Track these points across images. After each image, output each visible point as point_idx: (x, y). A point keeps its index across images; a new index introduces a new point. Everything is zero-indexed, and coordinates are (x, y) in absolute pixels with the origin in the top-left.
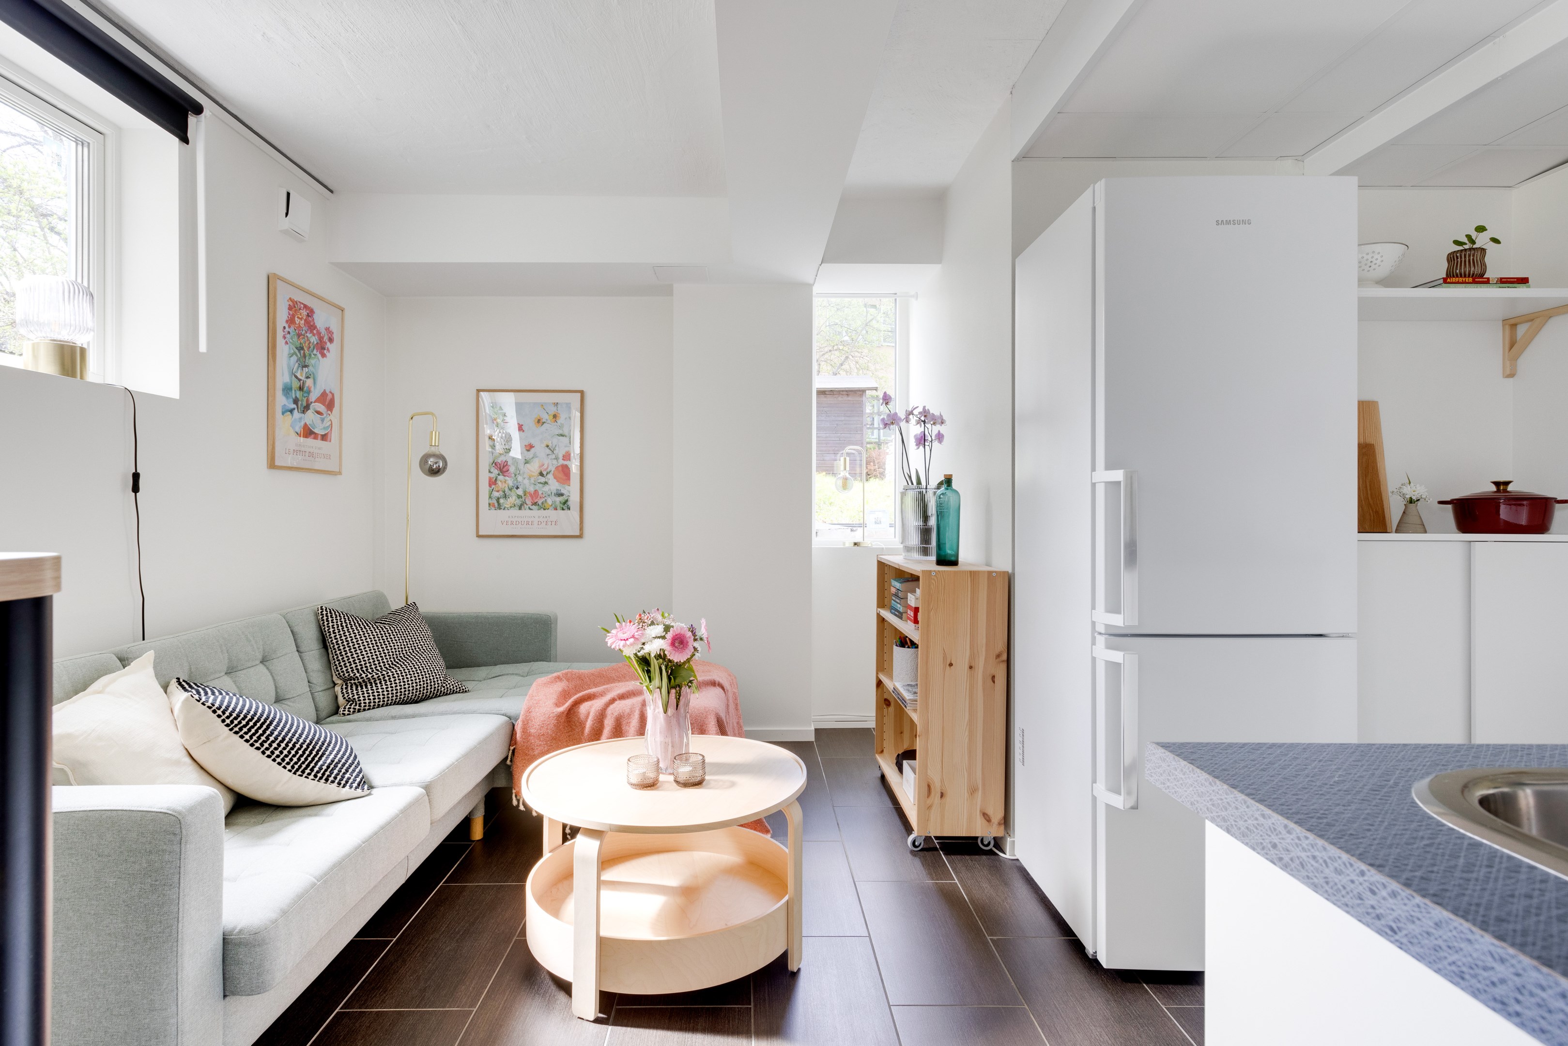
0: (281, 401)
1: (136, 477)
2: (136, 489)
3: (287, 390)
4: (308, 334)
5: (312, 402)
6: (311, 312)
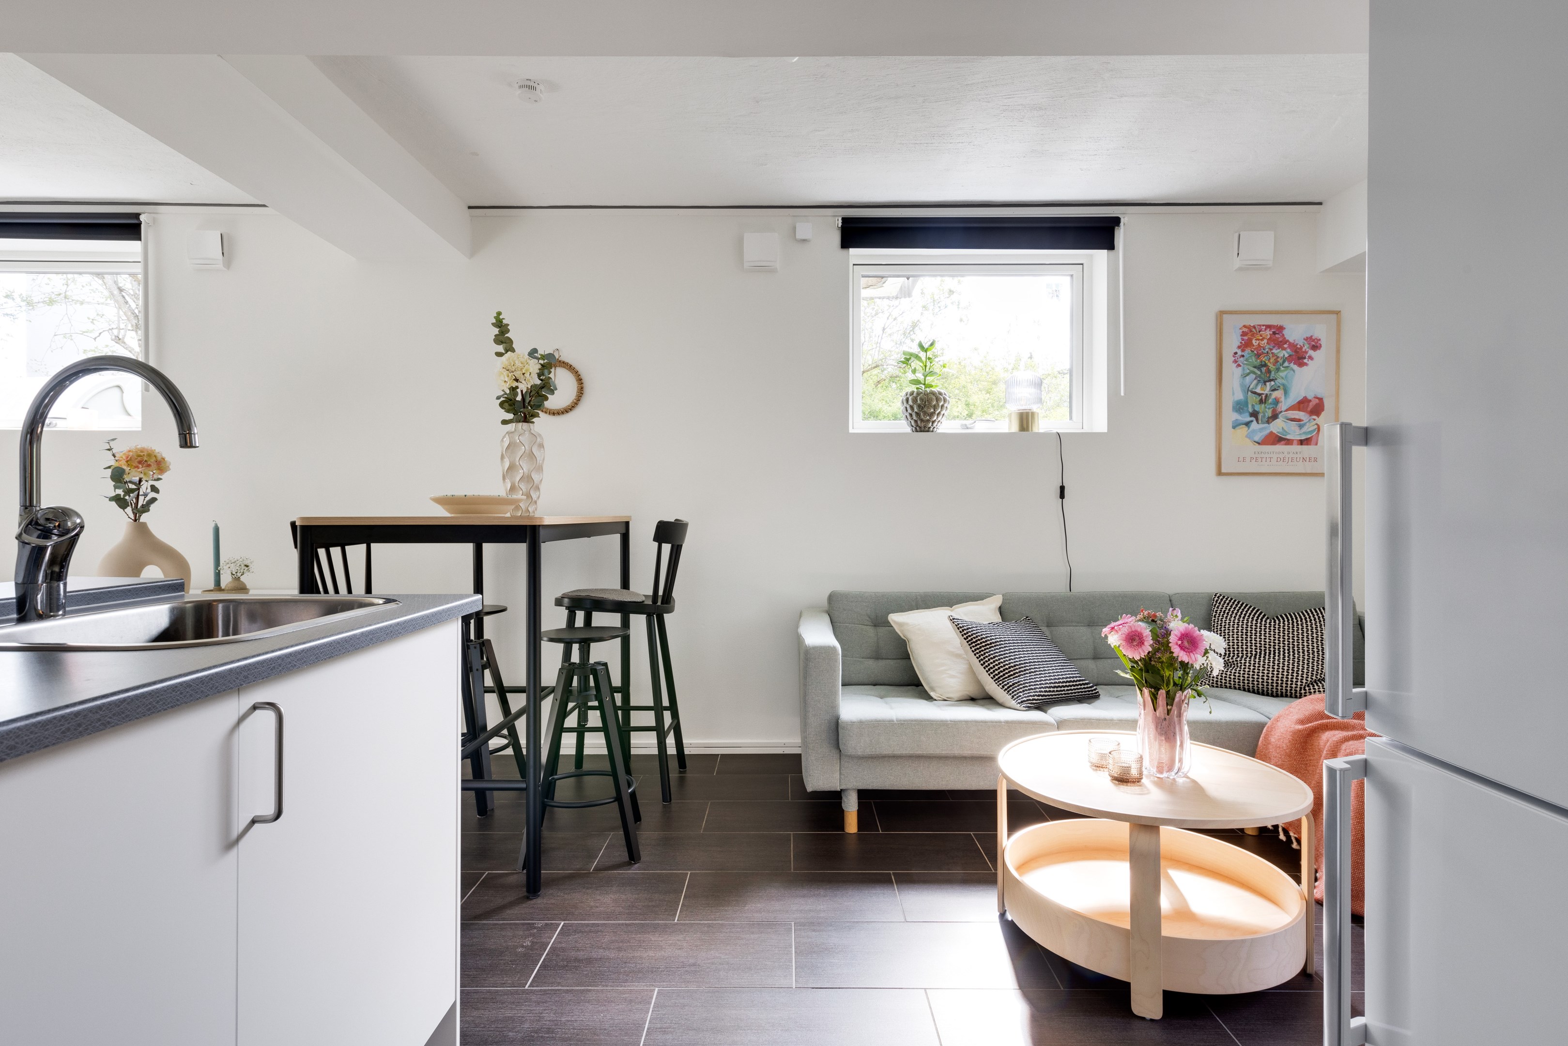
0: (1230, 416)
1: (1062, 489)
2: (1062, 496)
3: (1239, 407)
4: (1274, 351)
5: (1281, 412)
6: (1278, 330)
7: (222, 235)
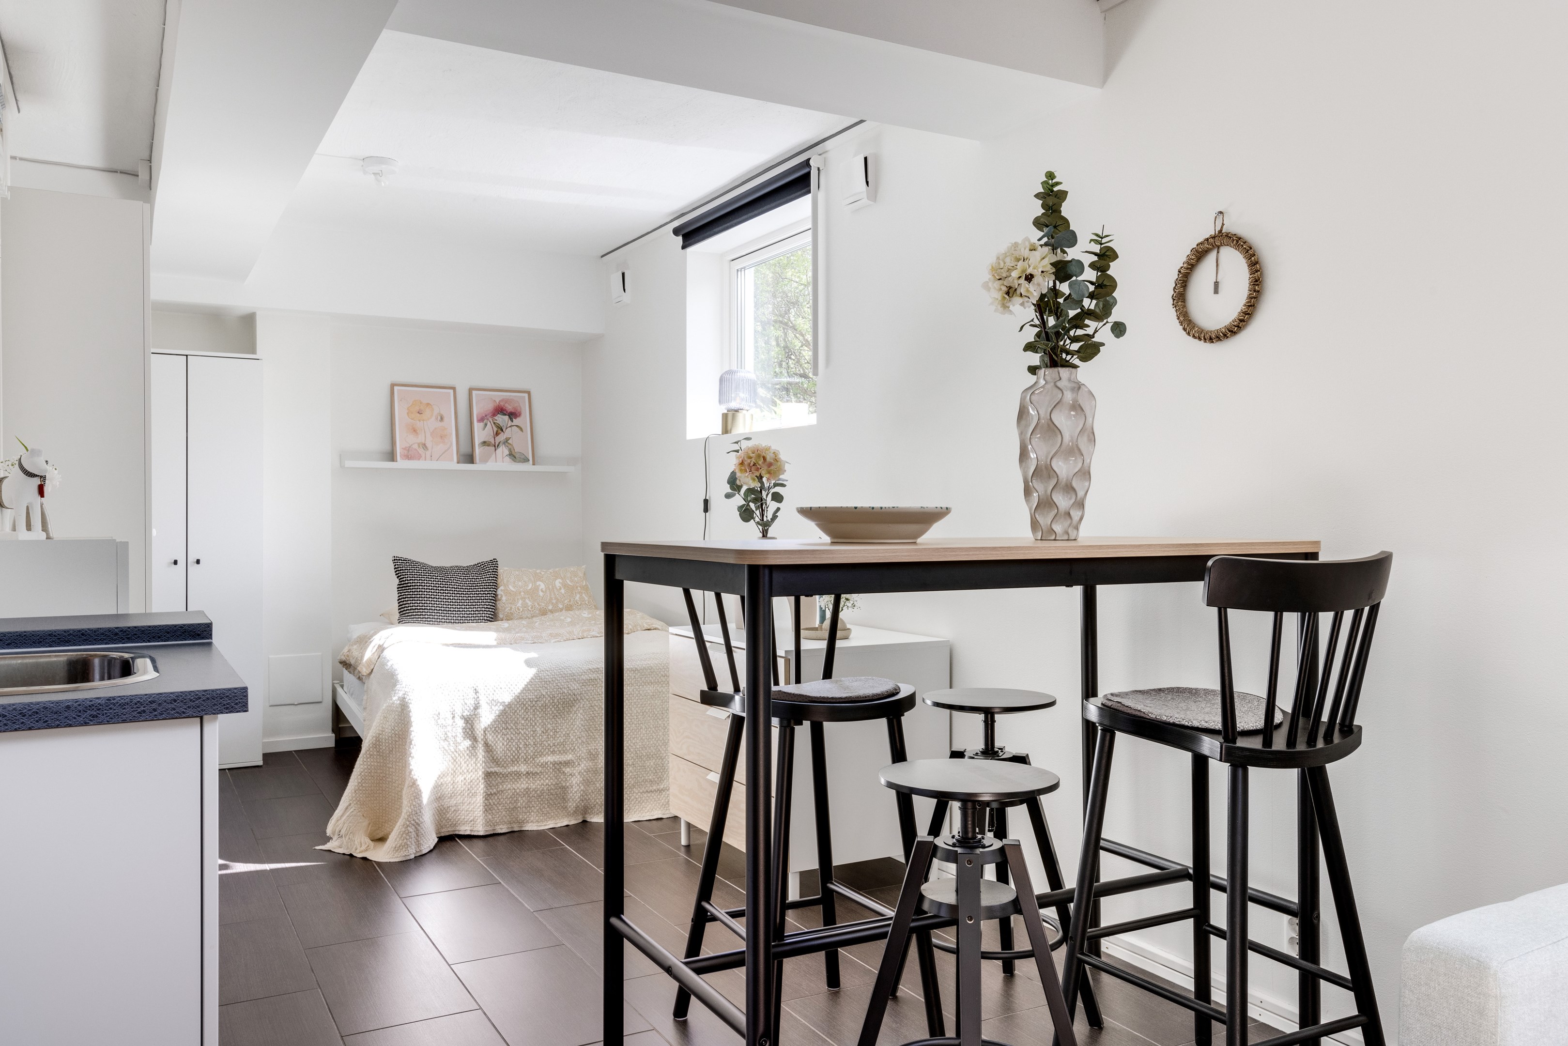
7: (866, 159)
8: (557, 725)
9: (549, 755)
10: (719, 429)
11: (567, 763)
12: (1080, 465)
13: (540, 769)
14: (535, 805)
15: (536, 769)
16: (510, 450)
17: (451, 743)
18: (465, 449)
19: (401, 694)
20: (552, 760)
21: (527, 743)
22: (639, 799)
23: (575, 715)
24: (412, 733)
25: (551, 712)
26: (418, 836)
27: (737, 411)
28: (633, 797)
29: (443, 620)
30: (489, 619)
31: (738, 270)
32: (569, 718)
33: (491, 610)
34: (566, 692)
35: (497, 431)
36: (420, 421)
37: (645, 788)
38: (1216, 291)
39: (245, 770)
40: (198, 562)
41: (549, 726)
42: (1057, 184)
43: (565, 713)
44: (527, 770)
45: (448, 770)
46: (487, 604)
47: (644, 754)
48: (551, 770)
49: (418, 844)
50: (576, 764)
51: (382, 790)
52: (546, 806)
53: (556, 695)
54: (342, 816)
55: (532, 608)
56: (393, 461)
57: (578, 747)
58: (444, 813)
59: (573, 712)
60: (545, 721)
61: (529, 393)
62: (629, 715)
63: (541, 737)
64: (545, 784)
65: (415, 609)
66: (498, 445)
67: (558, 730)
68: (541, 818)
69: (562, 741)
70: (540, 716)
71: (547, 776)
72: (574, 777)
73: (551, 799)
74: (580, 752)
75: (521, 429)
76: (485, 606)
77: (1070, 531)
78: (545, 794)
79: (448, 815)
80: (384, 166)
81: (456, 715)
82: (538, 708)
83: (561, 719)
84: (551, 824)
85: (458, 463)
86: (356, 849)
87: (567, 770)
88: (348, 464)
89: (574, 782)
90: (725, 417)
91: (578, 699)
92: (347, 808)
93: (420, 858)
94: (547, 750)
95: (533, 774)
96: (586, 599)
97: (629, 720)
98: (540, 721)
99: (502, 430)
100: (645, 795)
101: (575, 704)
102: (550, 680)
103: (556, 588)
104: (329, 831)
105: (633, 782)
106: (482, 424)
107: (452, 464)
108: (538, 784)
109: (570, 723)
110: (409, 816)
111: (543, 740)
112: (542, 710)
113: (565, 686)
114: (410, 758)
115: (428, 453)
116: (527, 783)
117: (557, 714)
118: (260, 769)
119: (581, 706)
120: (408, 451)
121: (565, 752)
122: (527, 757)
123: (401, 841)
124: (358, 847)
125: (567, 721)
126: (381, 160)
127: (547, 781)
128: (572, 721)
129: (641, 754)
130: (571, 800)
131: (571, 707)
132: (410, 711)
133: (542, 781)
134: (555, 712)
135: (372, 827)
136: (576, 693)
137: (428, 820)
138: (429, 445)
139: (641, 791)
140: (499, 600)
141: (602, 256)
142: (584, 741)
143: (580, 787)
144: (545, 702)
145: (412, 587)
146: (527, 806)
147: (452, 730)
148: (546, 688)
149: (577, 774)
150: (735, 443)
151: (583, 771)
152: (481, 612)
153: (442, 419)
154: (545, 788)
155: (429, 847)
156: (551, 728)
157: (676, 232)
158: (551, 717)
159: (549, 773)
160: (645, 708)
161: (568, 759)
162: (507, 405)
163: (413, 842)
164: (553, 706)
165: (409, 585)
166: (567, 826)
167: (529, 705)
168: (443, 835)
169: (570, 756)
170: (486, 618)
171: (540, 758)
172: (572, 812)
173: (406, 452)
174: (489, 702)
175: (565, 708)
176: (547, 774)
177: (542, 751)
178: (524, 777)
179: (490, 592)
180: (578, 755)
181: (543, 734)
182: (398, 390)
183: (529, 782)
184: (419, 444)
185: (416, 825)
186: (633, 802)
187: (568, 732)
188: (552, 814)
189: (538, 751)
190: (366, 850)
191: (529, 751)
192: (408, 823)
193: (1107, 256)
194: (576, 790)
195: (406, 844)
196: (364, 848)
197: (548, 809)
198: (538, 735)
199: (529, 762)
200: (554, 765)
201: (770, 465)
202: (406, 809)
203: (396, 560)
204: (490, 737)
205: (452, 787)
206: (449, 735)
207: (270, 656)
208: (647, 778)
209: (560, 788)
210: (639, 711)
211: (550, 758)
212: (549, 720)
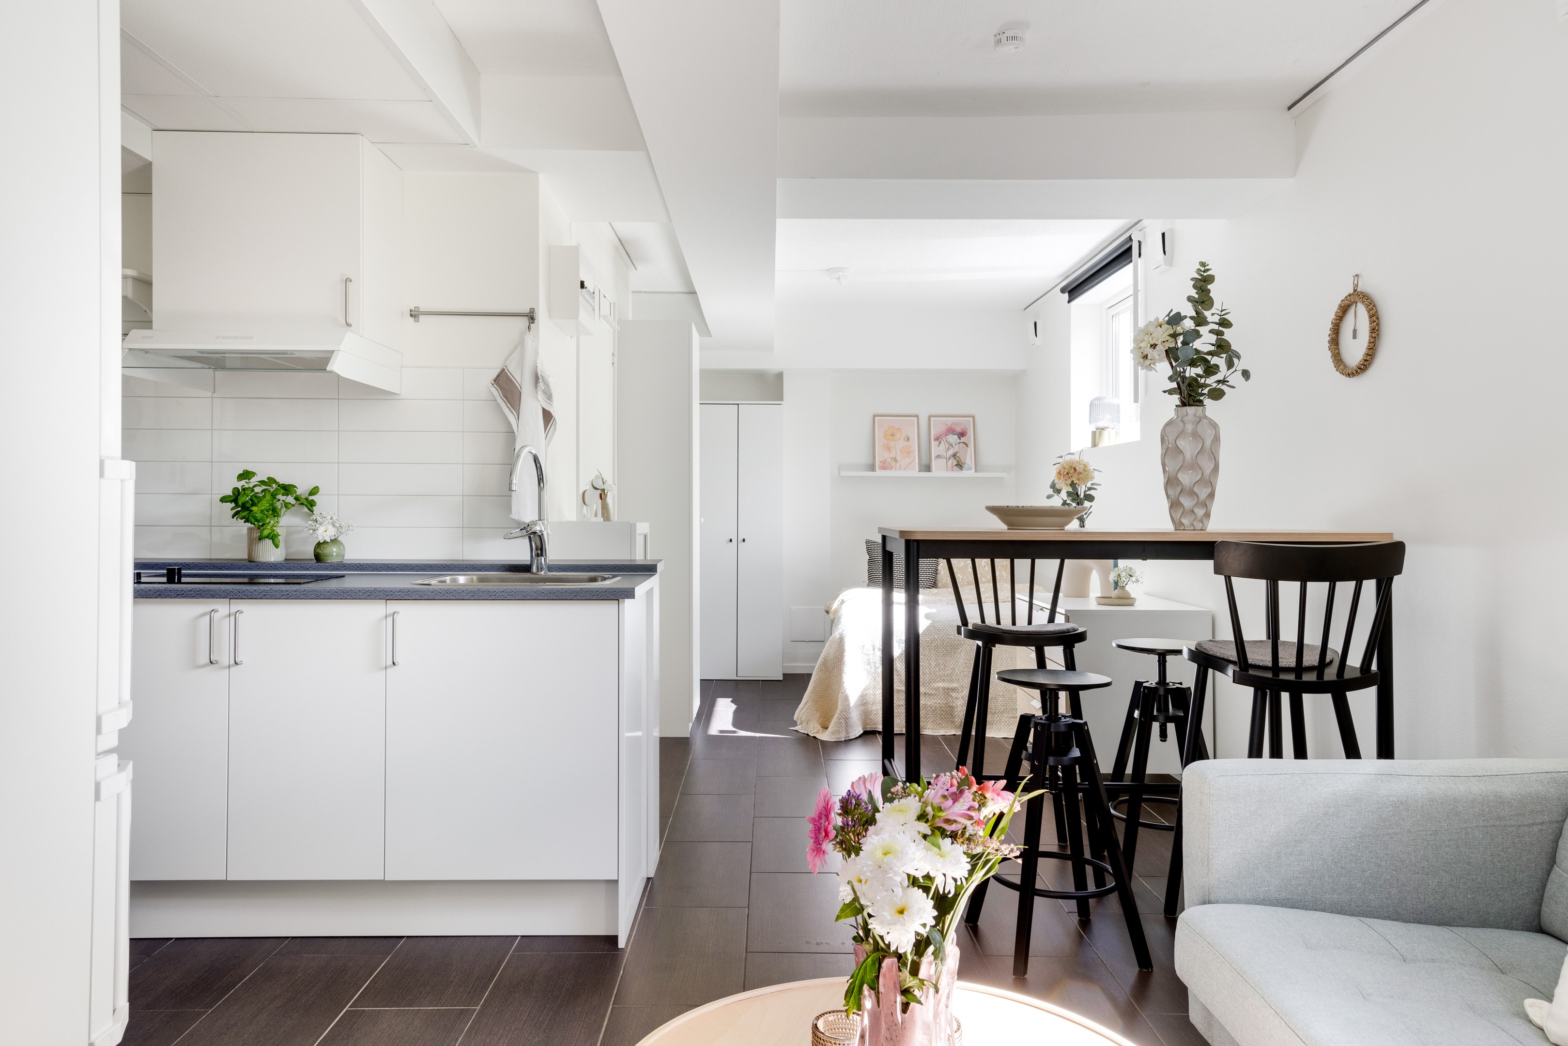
7: (1163, 235)
8: (946, 661)
9: (940, 682)
10: (1089, 444)
11: (953, 690)
12: (1200, 476)
13: (934, 691)
14: (931, 717)
15: (931, 691)
16: (958, 461)
17: (873, 667)
18: (925, 461)
19: (840, 631)
20: (942, 686)
21: (925, 672)
22: (1008, 722)
23: (960, 655)
24: (845, 657)
25: (942, 652)
26: (847, 726)
27: (1103, 429)
28: (1003, 720)
29: (900, 587)
30: (929, 587)
31: (1113, 316)
32: (955, 657)
33: (931, 580)
34: (952, 638)
35: (948, 447)
36: (892, 441)
37: (1012, 714)
38: (1355, 337)
39: (771, 682)
40: (744, 540)
41: (940, 661)
42: (1208, 270)
43: (952, 653)
44: (925, 691)
45: (871, 685)
46: (929, 576)
47: (1012, 689)
48: (942, 693)
49: (847, 732)
50: (960, 690)
51: (829, 694)
52: (939, 719)
53: (945, 640)
54: (803, 708)
55: (962, 581)
56: (873, 471)
57: (962, 679)
58: (868, 715)
59: (958, 653)
60: (937, 657)
61: (973, 417)
62: (1000, 658)
63: (934, 669)
64: (938, 702)
65: (878, 577)
66: (949, 458)
67: (947, 665)
68: (935, 727)
69: (950, 673)
70: (934, 653)
71: (939, 697)
72: (959, 700)
73: (942, 714)
74: (963, 682)
75: (967, 445)
76: (927, 578)
77: (1195, 523)
78: (937, 710)
79: (871, 717)
80: (841, 273)
81: (876, 648)
82: (932, 648)
83: (949, 657)
84: (942, 732)
85: (919, 472)
86: (811, 731)
87: (954, 694)
88: (843, 473)
89: (959, 704)
90: (1094, 433)
91: (961, 644)
92: (806, 704)
93: (848, 742)
94: (939, 679)
95: (929, 695)
96: (1005, 575)
97: (1000, 663)
98: (934, 657)
99: (952, 446)
100: (1012, 720)
101: (960, 647)
102: (941, 628)
103: (982, 567)
104: (795, 718)
105: (1003, 709)
106: (937, 442)
107: (915, 472)
108: (933, 702)
109: (955, 661)
110: (841, 712)
111: (936, 671)
112: (935, 649)
113: (952, 634)
114: (843, 674)
115: (898, 465)
116: (925, 700)
117: (946, 653)
118: (780, 682)
119: (964, 649)
120: (884, 463)
121: (952, 681)
122: (924, 682)
123: (835, 728)
124: (812, 730)
125: (954, 659)
126: (838, 269)
127: (939, 701)
128: (957, 659)
129: (1009, 689)
130: (957, 716)
131: (957, 649)
132: (844, 643)
133: (936, 700)
134: (945, 651)
135: (823, 718)
136: (960, 640)
137: (855, 717)
138: (898, 458)
139: (1009, 716)
140: (939, 574)
141: (1025, 309)
142: (966, 674)
143: (963, 708)
144: (937, 644)
145: (877, 562)
146: (925, 717)
147: (873, 658)
148: (938, 634)
149: (960, 698)
150: (1059, 457)
151: (965, 696)
152: (924, 582)
153: (908, 439)
154: (938, 706)
155: (855, 735)
156: (942, 663)
157: (1063, 291)
158: (942, 655)
159: (941, 695)
160: (1012, 655)
161: (954, 686)
162: (956, 427)
163: (843, 730)
164: (943, 648)
165: (875, 560)
166: (954, 735)
167: (926, 645)
168: (868, 729)
169: (956, 684)
170: (927, 586)
171: (934, 684)
172: (958, 725)
173: (882, 464)
174: (898, 641)
175: (952, 650)
176: (939, 695)
177: (936, 678)
178: (923, 696)
179: (932, 567)
180: (962, 684)
181: (936, 667)
182: (878, 419)
183: (926, 700)
184: (891, 459)
185: (846, 721)
186: (1003, 724)
187: (954, 667)
188: (944, 725)
189: (933, 678)
190: (817, 733)
191: (926, 678)
192: (840, 716)
193: (1225, 324)
194: (960, 709)
195: (839, 730)
196: (815, 731)
197: (940, 721)
198: (932, 667)
199: (926, 686)
200: (944, 690)
201: (1080, 473)
202: (840, 707)
203: (867, 542)
204: (899, 665)
205: (873, 697)
206: (871, 661)
207: (791, 607)
208: (1014, 707)
209: (949, 707)
210: (1008, 657)
211: (941, 685)
212: (940, 657)
